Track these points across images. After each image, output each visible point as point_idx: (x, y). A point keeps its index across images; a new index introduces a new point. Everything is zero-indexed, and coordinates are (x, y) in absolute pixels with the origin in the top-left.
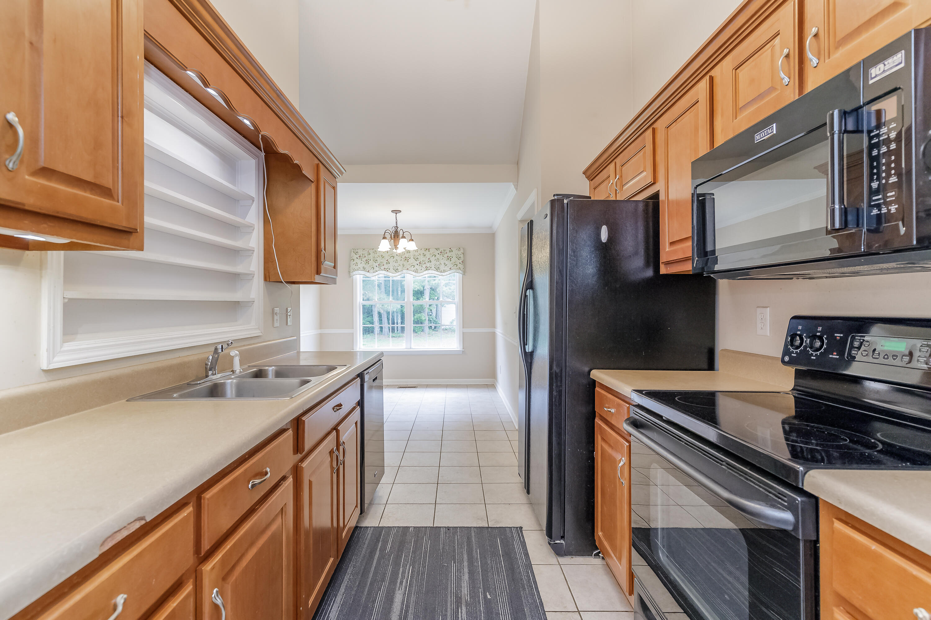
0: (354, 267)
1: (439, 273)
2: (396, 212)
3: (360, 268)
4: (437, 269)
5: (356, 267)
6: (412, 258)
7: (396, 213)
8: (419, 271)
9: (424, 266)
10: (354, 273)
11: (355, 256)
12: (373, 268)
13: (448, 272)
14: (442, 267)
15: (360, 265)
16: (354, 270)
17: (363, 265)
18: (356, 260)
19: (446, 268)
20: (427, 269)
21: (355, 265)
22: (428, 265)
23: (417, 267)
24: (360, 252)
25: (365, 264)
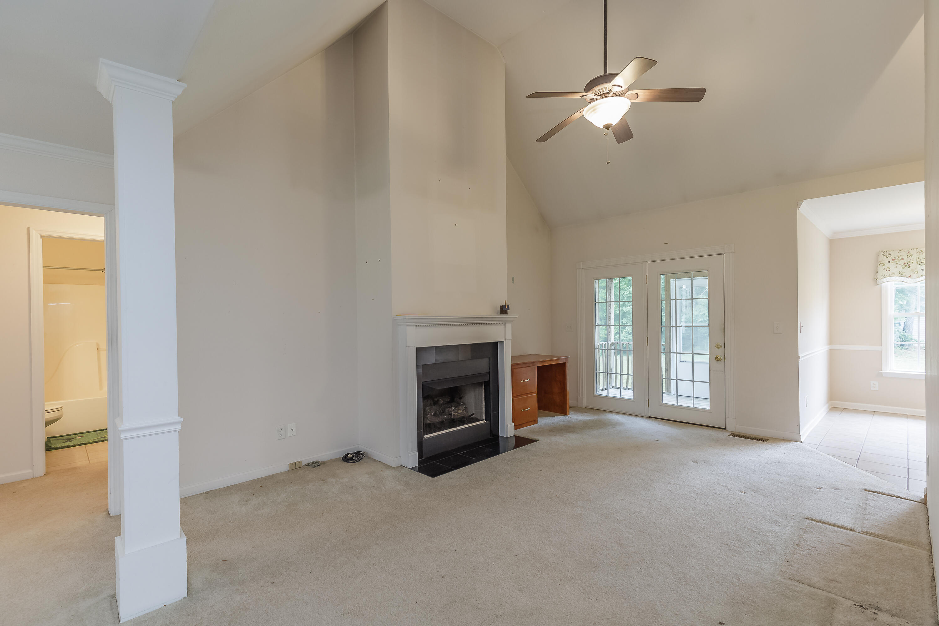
0: (884, 272)
3: (893, 273)
5: (888, 273)
10: (884, 280)
11: (885, 260)
12: (916, 273)
15: (893, 270)
16: (884, 276)
17: (900, 269)
18: (887, 265)
21: (885, 270)
24: (894, 254)
25: (903, 268)
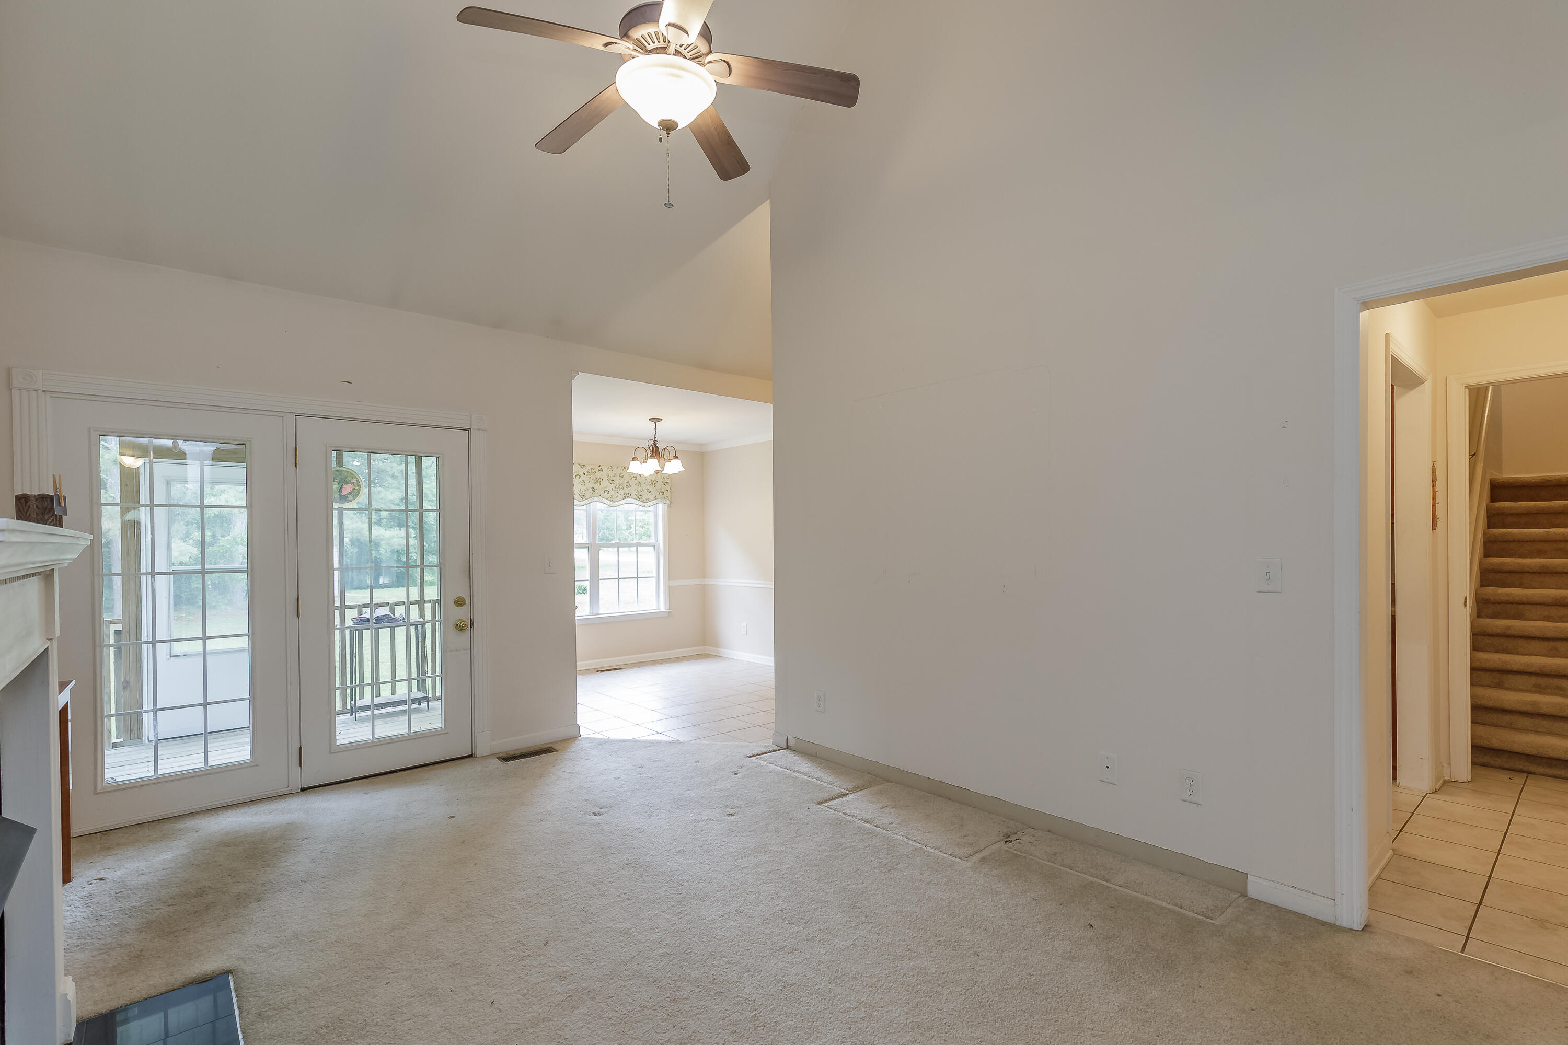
1: (641, 503)
2: (656, 420)
4: (639, 497)
6: (605, 479)
7: (656, 422)
8: (615, 499)
9: (621, 492)
13: (652, 502)
14: (645, 495)
19: (650, 497)
20: (626, 497)
22: (627, 490)
23: (612, 492)
